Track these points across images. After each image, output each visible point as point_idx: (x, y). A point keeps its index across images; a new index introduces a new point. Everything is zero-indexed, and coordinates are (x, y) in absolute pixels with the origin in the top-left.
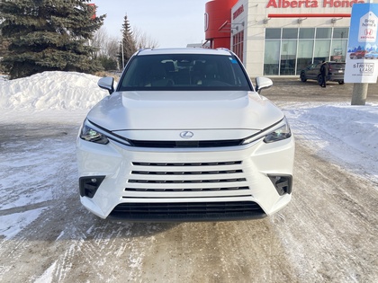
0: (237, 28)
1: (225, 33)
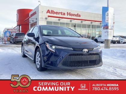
1: (26, 23)
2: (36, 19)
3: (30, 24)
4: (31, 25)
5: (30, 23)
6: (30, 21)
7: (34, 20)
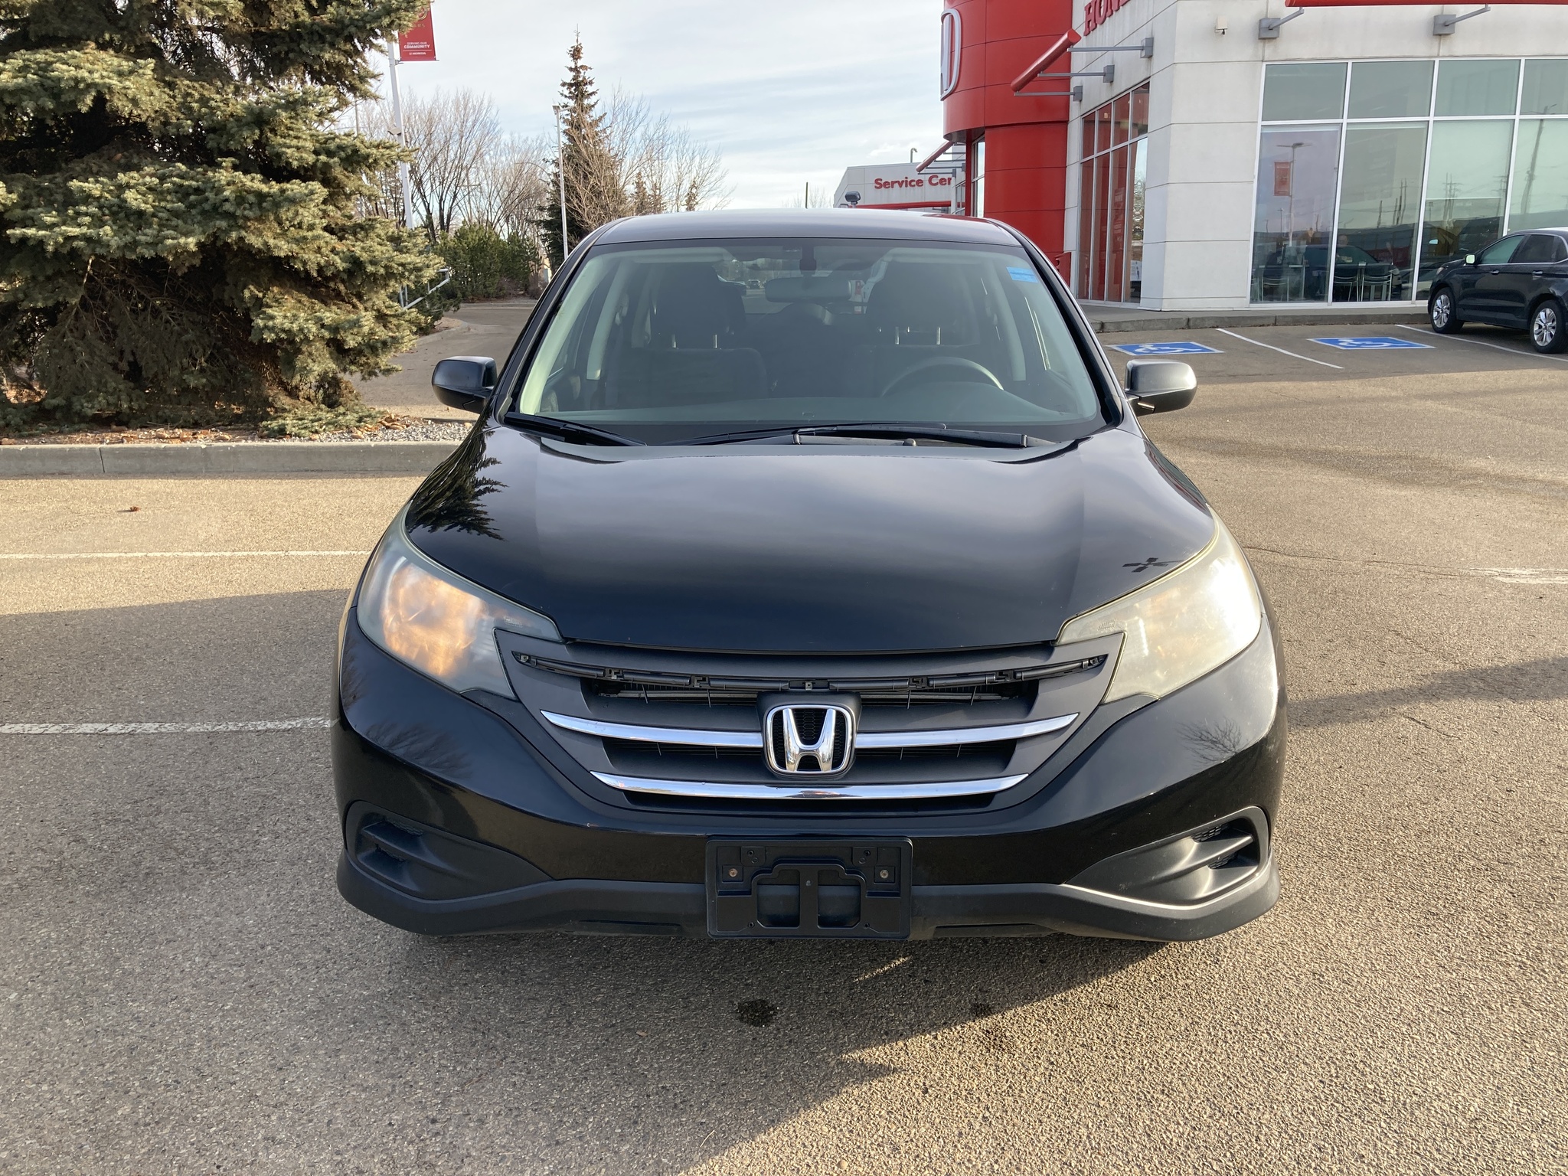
0: (1109, 75)
1: (1041, 104)
2: (1148, 49)
3: (1076, 112)
4: (1088, 121)
5: (1074, 105)
6: (1075, 82)
7: (1120, 59)
